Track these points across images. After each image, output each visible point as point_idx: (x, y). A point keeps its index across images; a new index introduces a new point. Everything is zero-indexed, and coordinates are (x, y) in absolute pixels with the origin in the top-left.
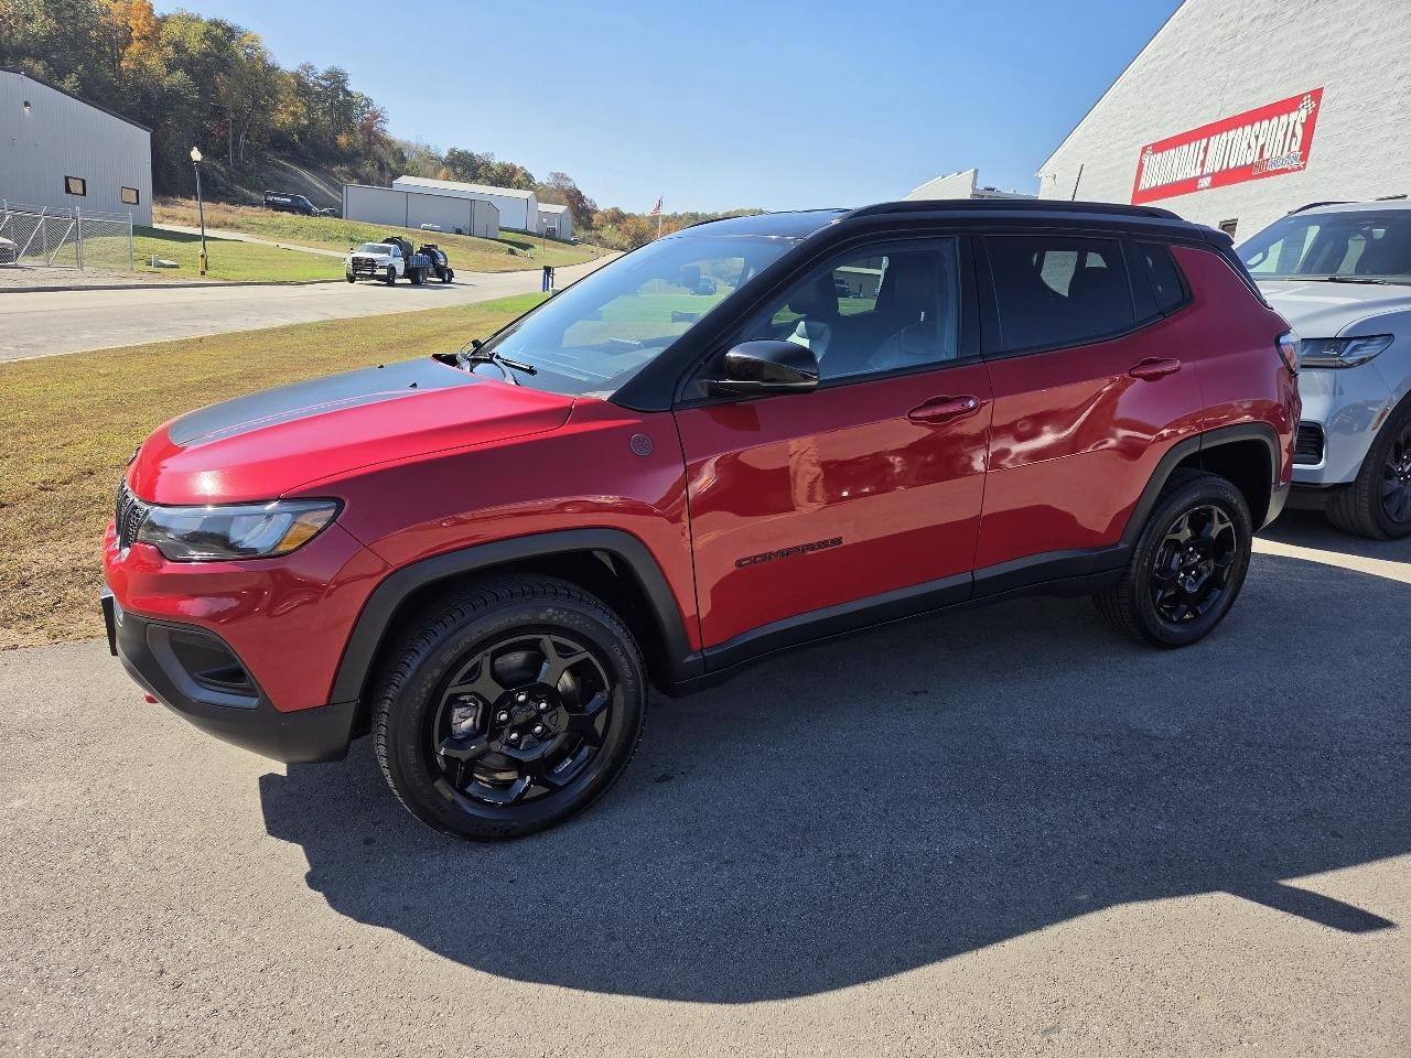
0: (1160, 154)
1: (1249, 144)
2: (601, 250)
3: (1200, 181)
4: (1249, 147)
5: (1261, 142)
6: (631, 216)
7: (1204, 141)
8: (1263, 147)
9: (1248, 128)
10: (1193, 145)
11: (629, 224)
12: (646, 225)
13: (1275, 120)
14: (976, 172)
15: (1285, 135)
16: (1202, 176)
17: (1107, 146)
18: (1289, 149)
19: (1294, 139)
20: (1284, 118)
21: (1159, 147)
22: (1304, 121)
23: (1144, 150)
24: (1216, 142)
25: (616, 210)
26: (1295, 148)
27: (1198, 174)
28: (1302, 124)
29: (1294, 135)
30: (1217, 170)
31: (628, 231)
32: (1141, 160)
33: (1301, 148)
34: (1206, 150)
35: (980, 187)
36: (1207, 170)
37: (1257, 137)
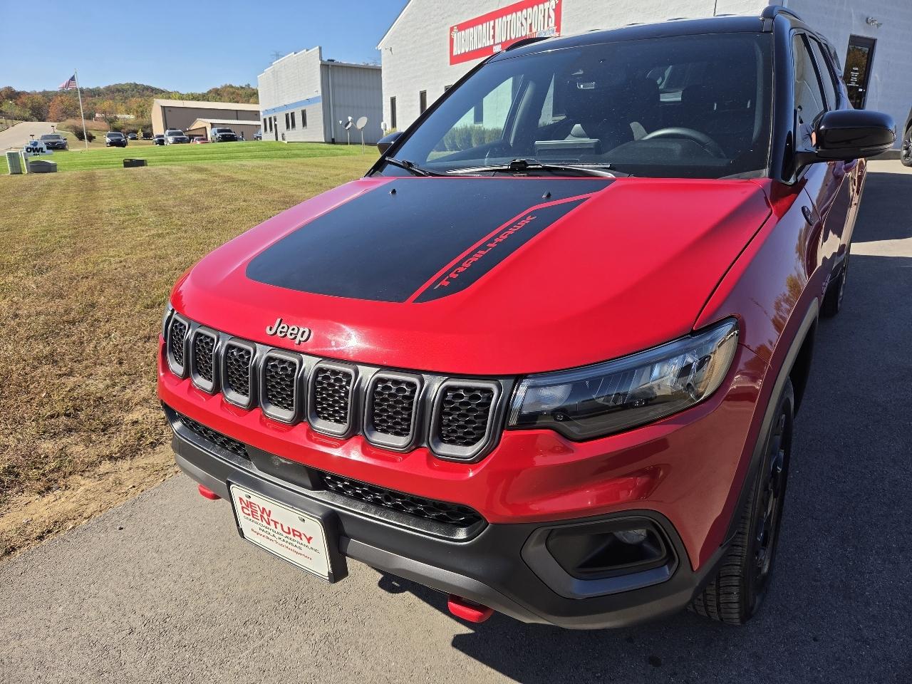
0: (463, 32)
1: (521, 23)
2: (9, 121)
3: (494, 47)
4: (522, 25)
5: (529, 21)
6: (24, 93)
7: (492, 23)
8: (531, 25)
9: (519, 13)
10: (484, 25)
11: (24, 99)
12: (40, 99)
13: (536, 7)
14: (320, 48)
15: (544, 17)
16: (495, 45)
17: (425, 27)
18: (548, 26)
19: (550, 20)
20: (541, 6)
21: (462, 27)
22: (554, 7)
23: (452, 29)
24: (499, 22)
25: (9, 88)
26: (552, 24)
27: (492, 43)
28: (553, 10)
29: (549, 17)
30: (504, 40)
31: (24, 105)
32: (451, 36)
33: (555, 25)
34: (494, 28)
35: (325, 59)
36: (497, 41)
37: (526, 19)
